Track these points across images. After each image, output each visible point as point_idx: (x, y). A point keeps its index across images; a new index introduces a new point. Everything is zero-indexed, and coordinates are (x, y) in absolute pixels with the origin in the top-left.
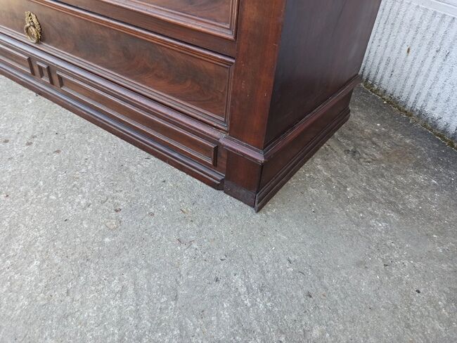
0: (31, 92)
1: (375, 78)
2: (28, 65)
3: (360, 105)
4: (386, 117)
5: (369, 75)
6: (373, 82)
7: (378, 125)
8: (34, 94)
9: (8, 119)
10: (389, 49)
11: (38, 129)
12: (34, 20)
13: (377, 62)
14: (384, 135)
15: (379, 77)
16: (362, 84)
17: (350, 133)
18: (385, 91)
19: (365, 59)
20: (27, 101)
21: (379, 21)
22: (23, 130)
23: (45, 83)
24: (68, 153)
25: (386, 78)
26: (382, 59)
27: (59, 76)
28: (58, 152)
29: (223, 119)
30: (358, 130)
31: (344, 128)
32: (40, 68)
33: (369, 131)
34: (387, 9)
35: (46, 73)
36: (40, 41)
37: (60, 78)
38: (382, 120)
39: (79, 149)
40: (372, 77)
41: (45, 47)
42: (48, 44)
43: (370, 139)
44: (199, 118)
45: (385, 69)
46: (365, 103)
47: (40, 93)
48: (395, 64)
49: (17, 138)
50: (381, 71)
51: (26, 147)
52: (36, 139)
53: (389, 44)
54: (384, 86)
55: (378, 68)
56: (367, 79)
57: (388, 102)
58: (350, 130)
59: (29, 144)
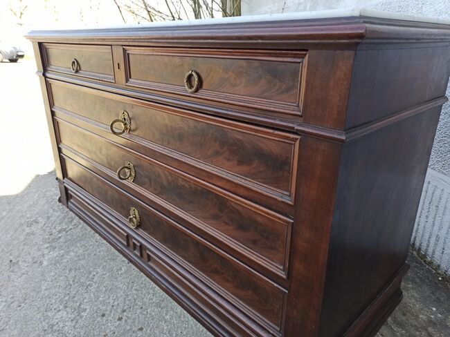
0: (124, 259)
1: (427, 250)
2: (126, 239)
3: (413, 281)
4: (442, 299)
5: (420, 245)
6: (426, 253)
7: (434, 309)
8: (127, 261)
9: (106, 290)
10: (436, 228)
11: (127, 302)
12: (137, 214)
13: (427, 235)
14: (441, 324)
15: (430, 250)
16: (415, 253)
17: (404, 318)
18: (439, 266)
19: (415, 230)
20: (121, 269)
21: (424, 200)
22: (116, 303)
23: (136, 255)
24: (148, 331)
25: (438, 253)
26: (431, 234)
27: (148, 254)
28: (141, 329)
29: (278, 329)
30: (413, 315)
31: (397, 312)
32: (134, 244)
33: (424, 317)
34: (430, 192)
35: (138, 248)
36: (138, 227)
37: (149, 256)
38: (438, 302)
39: (157, 327)
40: (423, 248)
41: (140, 231)
42: (144, 230)
43: (426, 329)
44: (258, 322)
45: (436, 244)
46: (419, 277)
47: (131, 261)
48: (445, 243)
49: (111, 312)
50: (432, 244)
51: (118, 323)
52: (125, 314)
53: (436, 222)
54: (437, 260)
55: (429, 241)
56: (420, 249)
57: (443, 278)
58: (404, 315)
59: (120, 319)
